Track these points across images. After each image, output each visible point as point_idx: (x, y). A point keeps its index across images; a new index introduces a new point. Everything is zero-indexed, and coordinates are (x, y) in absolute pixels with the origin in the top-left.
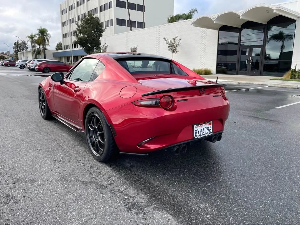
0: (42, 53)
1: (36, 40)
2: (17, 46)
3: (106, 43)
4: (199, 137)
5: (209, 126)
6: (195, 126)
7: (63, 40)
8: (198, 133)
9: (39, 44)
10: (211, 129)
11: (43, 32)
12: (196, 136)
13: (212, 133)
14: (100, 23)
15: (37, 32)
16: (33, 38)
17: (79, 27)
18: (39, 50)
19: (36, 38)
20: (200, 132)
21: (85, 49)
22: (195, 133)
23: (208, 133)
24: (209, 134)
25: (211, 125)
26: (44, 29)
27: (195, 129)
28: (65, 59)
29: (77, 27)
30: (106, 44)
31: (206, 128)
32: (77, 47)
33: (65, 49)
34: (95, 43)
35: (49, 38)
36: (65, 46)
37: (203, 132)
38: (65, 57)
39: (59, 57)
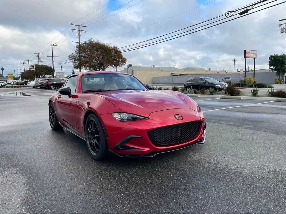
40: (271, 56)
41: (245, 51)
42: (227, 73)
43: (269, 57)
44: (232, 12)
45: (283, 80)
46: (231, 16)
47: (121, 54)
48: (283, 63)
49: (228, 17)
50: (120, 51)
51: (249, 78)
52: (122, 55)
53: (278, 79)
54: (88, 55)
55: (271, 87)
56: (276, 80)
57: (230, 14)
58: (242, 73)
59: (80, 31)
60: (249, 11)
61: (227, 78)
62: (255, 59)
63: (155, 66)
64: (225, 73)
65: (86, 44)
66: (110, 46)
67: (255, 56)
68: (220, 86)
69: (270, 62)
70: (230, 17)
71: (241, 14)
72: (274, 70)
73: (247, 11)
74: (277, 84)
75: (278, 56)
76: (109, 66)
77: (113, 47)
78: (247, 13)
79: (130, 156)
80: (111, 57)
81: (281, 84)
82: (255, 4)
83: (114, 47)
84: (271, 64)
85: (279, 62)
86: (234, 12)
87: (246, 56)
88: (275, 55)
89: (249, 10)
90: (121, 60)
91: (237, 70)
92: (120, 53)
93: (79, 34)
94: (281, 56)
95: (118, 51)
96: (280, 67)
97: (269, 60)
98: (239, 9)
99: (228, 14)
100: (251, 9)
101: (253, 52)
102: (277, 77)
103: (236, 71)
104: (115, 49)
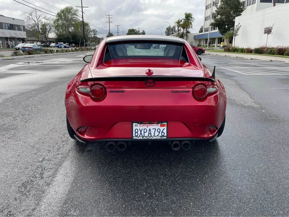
0: (185, 36)
1: (182, 24)
2: (168, 30)
3: (239, 23)
4: (141, 138)
5: (162, 128)
6: (134, 124)
7: (205, 23)
8: (139, 132)
9: (184, 28)
10: (165, 131)
11: (188, 17)
12: (137, 136)
13: (165, 138)
14: (240, 2)
15: (184, 17)
16: (180, 22)
17: (218, 8)
18: (183, 33)
19: (181, 23)
20: (144, 132)
21: (220, 31)
22: (134, 132)
23: (157, 136)
24: (159, 138)
25: (165, 128)
26: (189, 14)
27: (134, 128)
28: (203, 42)
29: (216, 9)
30: (240, 25)
31: (155, 129)
32: (216, 29)
33: (205, 31)
34: (231, 24)
35: (193, 21)
36: (205, 29)
37: (149, 134)
38: (204, 39)
39: (198, 40)
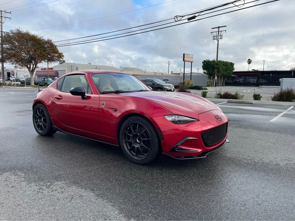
40: (204, 61)
41: (184, 54)
42: (163, 75)
43: (203, 62)
44: (181, 16)
45: (214, 83)
46: (180, 20)
47: (57, 48)
48: (213, 68)
49: (176, 21)
50: (55, 45)
51: (188, 80)
52: (58, 50)
53: (210, 82)
54: (15, 47)
55: (205, 89)
56: (208, 82)
57: (179, 19)
58: (182, 75)
59: (3, 18)
60: (196, 18)
61: (166, 79)
62: (192, 62)
63: (92, 64)
64: (161, 75)
65: (12, 33)
66: (44, 38)
67: (192, 60)
68: (167, 87)
69: (203, 67)
70: (178, 21)
71: (189, 19)
72: (207, 74)
73: (194, 17)
74: (209, 86)
75: (210, 61)
76: (43, 61)
77: (46, 40)
78: (194, 20)
79: (185, 157)
80: (45, 51)
81: (212, 86)
82: (202, 12)
83: (48, 40)
84: (204, 68)
85: (211, 67)
86: (183, 16)
87: (185, 59)
88: (207, 60)
89: (196, 16)
90: (57, 55)
91: (172, 72)
92: (55, 47)
93: (1, 21)
94: (212, 61)
95: (53, 45)
96: (211, 71)
97: (202, 64)
98: (187, 14)
99: (177, 18)
100: (198, 16)
101: (191, 56)
102: (209, 80)
103: (170, 73)
104: (49, 43)
